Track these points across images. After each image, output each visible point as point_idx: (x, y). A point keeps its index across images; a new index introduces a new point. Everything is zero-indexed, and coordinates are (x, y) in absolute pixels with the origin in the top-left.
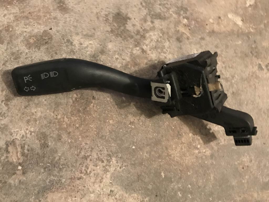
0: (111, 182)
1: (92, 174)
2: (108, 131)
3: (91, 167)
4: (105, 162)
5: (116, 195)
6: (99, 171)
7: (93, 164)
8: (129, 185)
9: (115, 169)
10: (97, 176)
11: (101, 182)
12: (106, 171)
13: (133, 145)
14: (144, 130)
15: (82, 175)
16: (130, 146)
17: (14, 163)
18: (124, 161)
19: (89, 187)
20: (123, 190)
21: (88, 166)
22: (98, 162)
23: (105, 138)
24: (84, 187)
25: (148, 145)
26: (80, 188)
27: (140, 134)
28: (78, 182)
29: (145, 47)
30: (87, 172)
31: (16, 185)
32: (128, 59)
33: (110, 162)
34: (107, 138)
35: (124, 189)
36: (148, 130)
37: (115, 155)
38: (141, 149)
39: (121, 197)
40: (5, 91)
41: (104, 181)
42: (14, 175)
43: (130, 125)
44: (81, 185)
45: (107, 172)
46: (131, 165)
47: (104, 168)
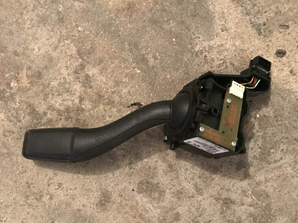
0: (216, 37)
1: (222, 57)
2: (178, 73)
3: (217, 63)
4: (204, 54)
5: (223, 25)
6: (215, 53)
7: (213, 63)
8: (206, 20)
9: (203, 41)
10: (220, 52)
11: (222, 45)
12: (211, 48)
13: (172, 42)
14: (153, 42)
15: (228, 64)
16: (175, 43)
17: (258, 123)
18: (191, 39)
19: (233, 51)
20: (215, 22)
21: (218, 66)
22: (209, 61)
23: (185, 70)
24: (236, 56)
25: (163, 29)
26: (239, 58)
27: (159, 43)
28: (236, 63)
29: (77, 101)
30: (223, 63)
31: (272, 107)
32: (101, 107)
33: (201, 50)
34: (184, 69)
35: (213, 21)
36: (149, 39)
37: (192, 50)
38: (171, 32)
39: (221, 19)
40: (212, 177)
41: (219, 43)
42: (265, 115)
43: (159, 58)
44: (236, 60)
45: (211, 46)
46: (190, 31)
47: (210, 51)
